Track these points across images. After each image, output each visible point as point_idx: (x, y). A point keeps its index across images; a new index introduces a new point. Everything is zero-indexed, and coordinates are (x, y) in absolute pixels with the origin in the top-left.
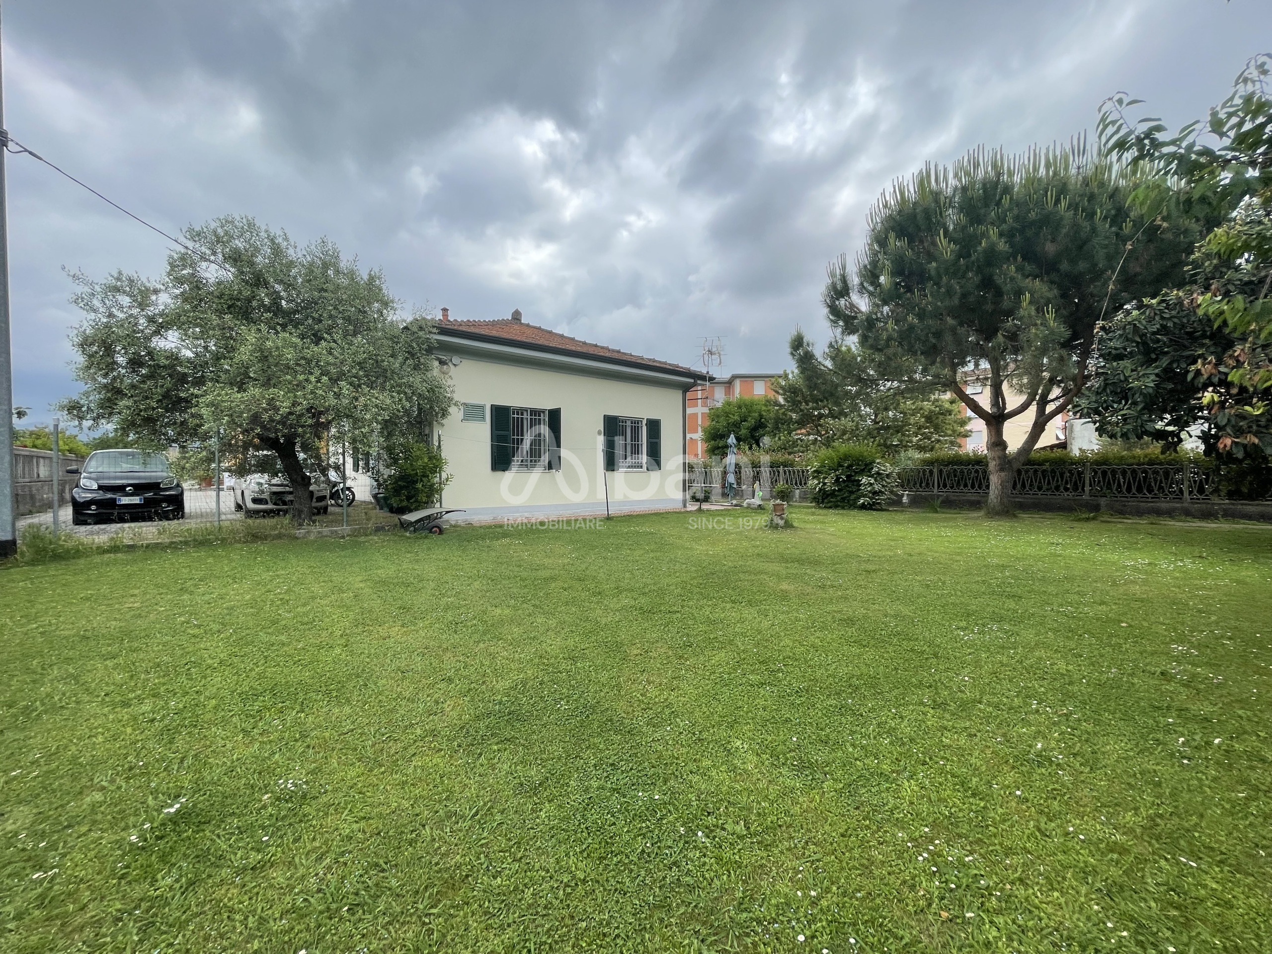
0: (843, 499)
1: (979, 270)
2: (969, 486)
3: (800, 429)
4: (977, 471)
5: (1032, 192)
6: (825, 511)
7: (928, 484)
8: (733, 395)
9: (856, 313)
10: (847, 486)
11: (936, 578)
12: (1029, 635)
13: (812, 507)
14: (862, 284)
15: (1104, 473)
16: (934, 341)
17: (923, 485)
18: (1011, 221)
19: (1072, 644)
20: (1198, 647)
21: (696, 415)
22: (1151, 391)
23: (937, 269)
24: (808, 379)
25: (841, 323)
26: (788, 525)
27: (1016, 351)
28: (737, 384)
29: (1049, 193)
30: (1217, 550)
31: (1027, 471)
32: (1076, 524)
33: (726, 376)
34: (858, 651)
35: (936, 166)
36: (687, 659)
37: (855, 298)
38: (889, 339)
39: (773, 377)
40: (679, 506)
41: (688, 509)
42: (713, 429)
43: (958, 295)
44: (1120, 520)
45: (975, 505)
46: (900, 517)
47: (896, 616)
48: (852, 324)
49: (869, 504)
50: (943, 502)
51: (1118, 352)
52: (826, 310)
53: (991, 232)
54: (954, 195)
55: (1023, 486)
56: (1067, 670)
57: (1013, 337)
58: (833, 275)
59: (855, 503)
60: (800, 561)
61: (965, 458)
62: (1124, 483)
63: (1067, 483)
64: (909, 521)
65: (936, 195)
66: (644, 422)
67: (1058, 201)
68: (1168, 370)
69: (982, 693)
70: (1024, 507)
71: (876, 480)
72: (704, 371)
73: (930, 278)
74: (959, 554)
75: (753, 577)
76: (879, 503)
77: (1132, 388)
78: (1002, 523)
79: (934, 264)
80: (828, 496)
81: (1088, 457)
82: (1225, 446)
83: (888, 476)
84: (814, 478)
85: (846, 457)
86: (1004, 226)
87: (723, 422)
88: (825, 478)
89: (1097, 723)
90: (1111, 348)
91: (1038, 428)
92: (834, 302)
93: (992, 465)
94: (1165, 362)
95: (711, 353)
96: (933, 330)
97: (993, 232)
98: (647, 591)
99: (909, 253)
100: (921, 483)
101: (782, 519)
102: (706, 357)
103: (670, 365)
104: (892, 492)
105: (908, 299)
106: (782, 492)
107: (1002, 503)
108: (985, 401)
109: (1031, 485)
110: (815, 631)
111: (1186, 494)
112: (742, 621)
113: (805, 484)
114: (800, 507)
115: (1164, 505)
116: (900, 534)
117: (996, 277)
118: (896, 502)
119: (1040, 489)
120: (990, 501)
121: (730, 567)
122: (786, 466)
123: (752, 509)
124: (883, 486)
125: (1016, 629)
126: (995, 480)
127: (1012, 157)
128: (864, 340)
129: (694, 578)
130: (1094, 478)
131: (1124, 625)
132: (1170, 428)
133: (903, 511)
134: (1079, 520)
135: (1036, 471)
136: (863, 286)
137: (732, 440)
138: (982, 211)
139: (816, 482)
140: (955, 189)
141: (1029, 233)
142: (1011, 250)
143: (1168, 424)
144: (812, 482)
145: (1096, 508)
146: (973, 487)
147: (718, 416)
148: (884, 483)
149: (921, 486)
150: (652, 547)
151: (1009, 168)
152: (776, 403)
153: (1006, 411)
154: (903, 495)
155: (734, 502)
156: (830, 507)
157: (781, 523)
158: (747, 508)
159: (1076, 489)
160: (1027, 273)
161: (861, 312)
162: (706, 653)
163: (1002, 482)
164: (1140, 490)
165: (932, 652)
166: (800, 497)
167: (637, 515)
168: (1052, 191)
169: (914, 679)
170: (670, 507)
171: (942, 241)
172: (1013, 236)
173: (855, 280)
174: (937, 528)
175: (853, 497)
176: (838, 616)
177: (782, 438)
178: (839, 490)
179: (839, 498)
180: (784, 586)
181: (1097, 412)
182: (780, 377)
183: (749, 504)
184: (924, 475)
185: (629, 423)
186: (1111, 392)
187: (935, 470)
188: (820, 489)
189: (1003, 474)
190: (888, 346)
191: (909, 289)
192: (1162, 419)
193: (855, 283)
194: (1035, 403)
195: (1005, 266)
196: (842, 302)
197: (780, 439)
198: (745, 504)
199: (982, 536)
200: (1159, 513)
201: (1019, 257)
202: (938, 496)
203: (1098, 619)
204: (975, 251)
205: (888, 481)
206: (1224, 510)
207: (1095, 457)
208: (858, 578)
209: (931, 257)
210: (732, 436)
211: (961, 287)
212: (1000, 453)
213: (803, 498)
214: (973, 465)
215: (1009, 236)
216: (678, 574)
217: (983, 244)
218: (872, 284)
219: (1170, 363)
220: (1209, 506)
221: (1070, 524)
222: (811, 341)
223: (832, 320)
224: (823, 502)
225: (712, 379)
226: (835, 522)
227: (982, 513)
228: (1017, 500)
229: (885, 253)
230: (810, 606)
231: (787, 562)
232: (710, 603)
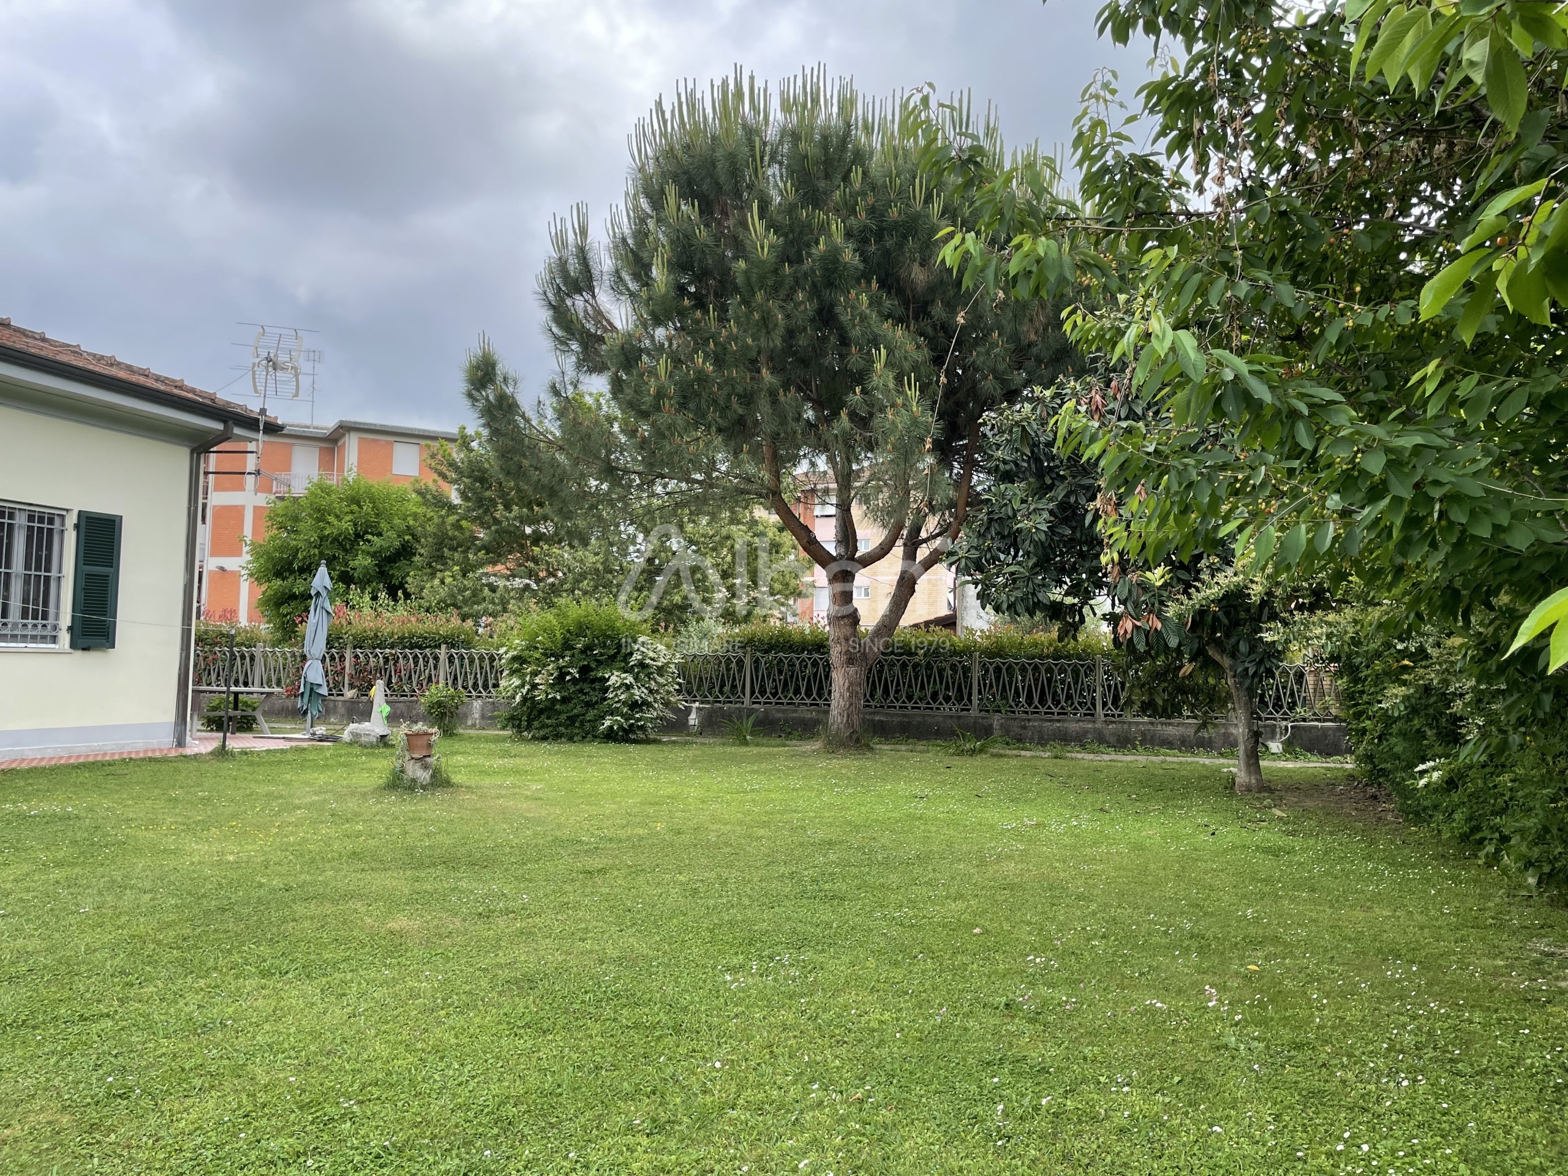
0: (572, 720)
1: (815, 292)
2: (803, 691)
3: (494, 563)
4: (815, 664)
5: (894, 171)
6: (532, 748)
7: (734, 687)
8: (341, 469)
9: (605, 330)
10: (581, 691)
11: (713, 875)
12: (838, 966)
13: (504, 739)
14: (617, 271)
15: (998, 670)
16: (740, 411)
17: (727, 689)
18: (864, 214)
19: (898, 974)
20: (1062, 956)
21: (237, 512)
22: (1043, 537)
23: (746, 273)
24: (504, 454)
25: (575, 346)
26: (440, 781)
27: (870, 446)
28: (352, 445)
29: (917, 181)
30: (1123, 798)
31: (892, 665)
32: (957, 761)
33: (327, 422)
34: (529, 1045)
35: (752, 78)
36: (111, 1130)
37: (605, 299)
38: (660, 394)
39: (434, 438)
40: (163, 741)
41: (188, 751)
42: (282, 548)
43: (780, 331)
44: (1015, 752)
45: (807, 729)
46: (679, 754)
47: (619, 961)
48: (597, 353)
49: (621, 727)
50: (758, 723)
51: (1008, 467)
52: (545, 315)
53: (834, 227)
54: (781, 142)
55: (886, 692)
56: (881, 1022)
57: (862, 421)
58: (560, 242)
59: (595, 728)
60: (450, 862)
61: (797, 638)
62: (1023, 688)
63: (947, 688)
64: (694, 762)
65: (751, 132)
66: (72, 520)
67: (928, 199)
68: (1063, 506)
69: (741, 1088)
70: (884, 731)
71: (636, 679)
72: (253, 406)
73: (736, 289)
74: (765, 825)
75: (329, 908)
76: (642, 728)
77: (1019, 531)
78: (847, 762)
79: (742, 264)
80: (541, 712)
81: (975, 642)
82: (1126, 632)
83: (661, 671)
84: (513, 672)
85: (581, 629)
86: (852, 220)
87: (308, 532)
88: (535, 674)
89: (902, 1105)
90: (998, 459)
91: (906, 587)
92: (563, 300)
93: (836, 654)
94: (1060, 492)
95: (273, 364)
96: (739, 389)
97: (837, 228)
98: (23, 968)
99: (702, 234)
100: (722, 686)
101: (426, 767)
102: (261, 373)
103: (158, 379)
104: (667, 704)
105: (697, 322)
106: (439, 704)
107: (849, 724)
108: (826, 533)
109: (897, 691)
110: (448, 1015)
111: (1099, 706)
112: (276, 1014)
113: (496, 686)
114: (479, 739)
115: (1073, 726)
116: (669, 791)
117: (839, 309)
118: (676, 725)
119: (910, 698)
120: (831, 720)
121: (273, 891)
122: (453, 646)
123: (364, 746)
124: (651, 691)
125: (820, 958)
126: (840, 680)
127: (869, 99)
128: (617, 386)
129: (169, 925)
130: (984, 680)
131: (977, 931)
132: (1069, 600)
133: (686, 743)
134: (961, 753)
135: (904, 666)
136: (620, 277)
137: (322, 579)
138: (822, 184)
139: (516, 682)
140: (783, 132)
141: (889, 243)
142: (861, 266)
143: (1067, 594)
144: (508, 683)
145: (984, 732)
146: (809, 693)
147: (296, 519)
148: (653, 685)
149: (721, 692)
150: (60, 855)
151: (865, 120)
152: (441, 503)
153: (858, 555)
154: (688, 710)
155: (321, 730)
156: (544, 738)
157: (424, 776)
158: (351, 744)
159: (960, 699)
160: (886, 311)
161: (614, 328)
162: (165, 1107)
163: (851, 684)
164: (1042, 701)
165: (671, 1024)
166: (483, 717)
167: (30, 771)
168: (921, 177)
169: (625, 1084)
170: (136, 745)
171: (756, 225)
172: (865, 241)
173: (604, 262)
174: (739, 775)
175: (591, 714)
176: (504, 974)
177: (448, 580)
178: (564, 700)
179: (563, 717)
180: (399, 922)
181: (980, 568)
182: (453, 440)
183: (356, 735)
184: (728, 669)
185: (21, 520)
186: (997, 534)
187: (747, 661)
188: (525, 699)
189: (852, 670)
190: (658, 409)
191: (700, 303)
192: (1060, 583)
193: (605, 269)
194: (899, 542)
195: (853, 292)
196: (578, 303)
197: (442, 582)
198: (346, 736)
199: (811, 789)
200: (1065, 738)
201: (874, 282)
202: (751, 712)
203: (944, 926)
204: (809, 255)
205: (661, 680)
206: (1143, 734)
207: (986, 643)
208: (568, 887)
209: (740, 248)
210: (323, 570)
211: (788, 316)
212: (848, 631)
213: (488, 720)
214: (810, 652)
215: (859, 237)
216: (124, 919)
217: (821, 246)
218: (636, 277)
219: (1067, 496)
220: (1126, 727)
221: (948, 761)
222: (512, 373)
223: (556, 337)
224: (529, 728)
225: (273, 429)
226: (548, 770)
227: (817, 745)
228: (877, 718)
229: (658, 221)
230: (448, 959)
231: (420, 866)
232: (202, 983)
